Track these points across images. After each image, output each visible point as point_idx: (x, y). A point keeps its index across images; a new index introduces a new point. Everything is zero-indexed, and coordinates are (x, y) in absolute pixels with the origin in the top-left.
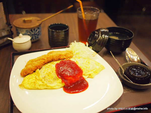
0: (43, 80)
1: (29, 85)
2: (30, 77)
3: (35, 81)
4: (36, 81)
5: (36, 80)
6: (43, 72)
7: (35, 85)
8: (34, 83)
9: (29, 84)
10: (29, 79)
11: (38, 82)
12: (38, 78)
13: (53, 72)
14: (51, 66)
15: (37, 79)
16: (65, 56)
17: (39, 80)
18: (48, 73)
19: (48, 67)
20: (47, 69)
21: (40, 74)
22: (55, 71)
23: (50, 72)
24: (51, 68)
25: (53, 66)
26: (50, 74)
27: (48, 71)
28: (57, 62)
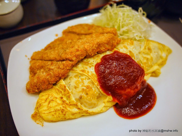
0: (79, 104)
1: (53, 115)
2: (50, 99)
3: (62, 108)
4: (66, 108)
5: (64, 105)
6: (76, 88)
7: (65, 115)
8: (62, 112)
9: (53, 113)
10: (49, 103)
11: (68, 109)
12: (68, 102)
13: (93, 83)
14: (87, 70)
15: (67, 104)
16: (107, 44)
17: (70, 105)
18: (85, 88)
19: (82, 75)
20: (81, 79)
21: (71, 94)
22: (98, 82)
23: (88, 86)
24: (89, 76)
25: (91, 72)
26: (89, 89)
27: (84, 84)
28: (96, 60)
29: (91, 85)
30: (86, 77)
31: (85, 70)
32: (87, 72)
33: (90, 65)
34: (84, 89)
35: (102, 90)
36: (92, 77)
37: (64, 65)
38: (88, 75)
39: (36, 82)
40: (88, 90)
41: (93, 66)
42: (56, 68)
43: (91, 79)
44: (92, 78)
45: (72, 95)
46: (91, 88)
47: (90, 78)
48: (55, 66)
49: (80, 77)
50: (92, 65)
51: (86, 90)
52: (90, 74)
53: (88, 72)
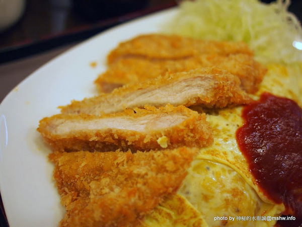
6: (206, 198)
13: (243, 180)
14: (220, 149)
18: (229, 196)
20: (213, 173)
21: (201, 217)
22: (251, 175)
23: (234, 190)
24: (230, 165)
25: (232, 152)
26: (239, 197)
27: (224, 186)
28: (233, 121)
29: (239, 186)
30: (222, 166)
31: (216, 150)
32: (222, 154)
33: (225, 136)
34: (228, 200)
35: (265, 194)
36: (238, 165)
37: (174, 159)
38: (228, 161)
39: (101, 220)
40: (236, 199)
41: (230, 136)
42: (152, 170)
43: (238, 170)
44: (238, 168)
45: (204, 221)
46: (242, 194)
47: (236, 168)
48: (145, 164)
49: (208, 169)
50: (228, 133)
51: (232, 200)
52: (231, 158)
53: (225, 153)
